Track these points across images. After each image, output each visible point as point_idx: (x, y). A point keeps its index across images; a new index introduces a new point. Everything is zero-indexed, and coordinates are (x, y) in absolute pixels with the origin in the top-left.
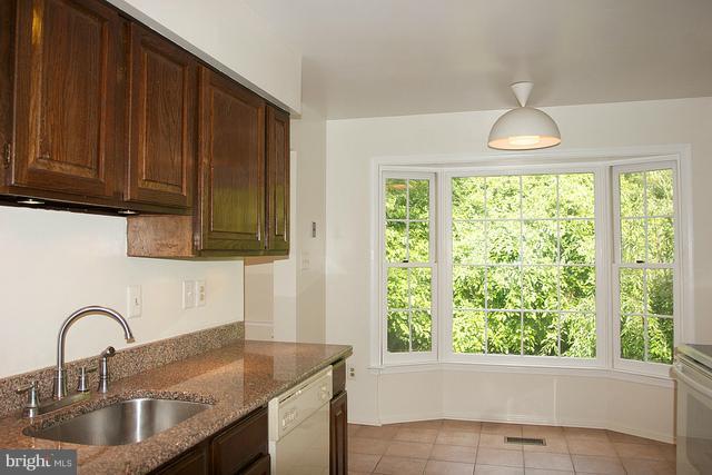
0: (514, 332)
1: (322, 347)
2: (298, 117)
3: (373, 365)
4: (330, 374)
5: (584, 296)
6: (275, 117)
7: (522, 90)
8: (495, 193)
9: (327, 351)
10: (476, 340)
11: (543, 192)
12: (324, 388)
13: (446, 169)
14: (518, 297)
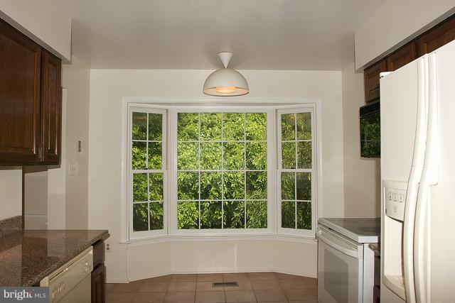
0: (214, 213)
1: (86, 232)
2: (69, 63)
3: (122, 241)
4: (91, 252)
5: (255, 189)
6: (49, 62)
7: (226, 57)
8: (202, 125)
9: (89, 234)
10: (191, 219)
11: (232, 125)
12: (87, 264)
13: (173, 107)
14: (216, 191)
